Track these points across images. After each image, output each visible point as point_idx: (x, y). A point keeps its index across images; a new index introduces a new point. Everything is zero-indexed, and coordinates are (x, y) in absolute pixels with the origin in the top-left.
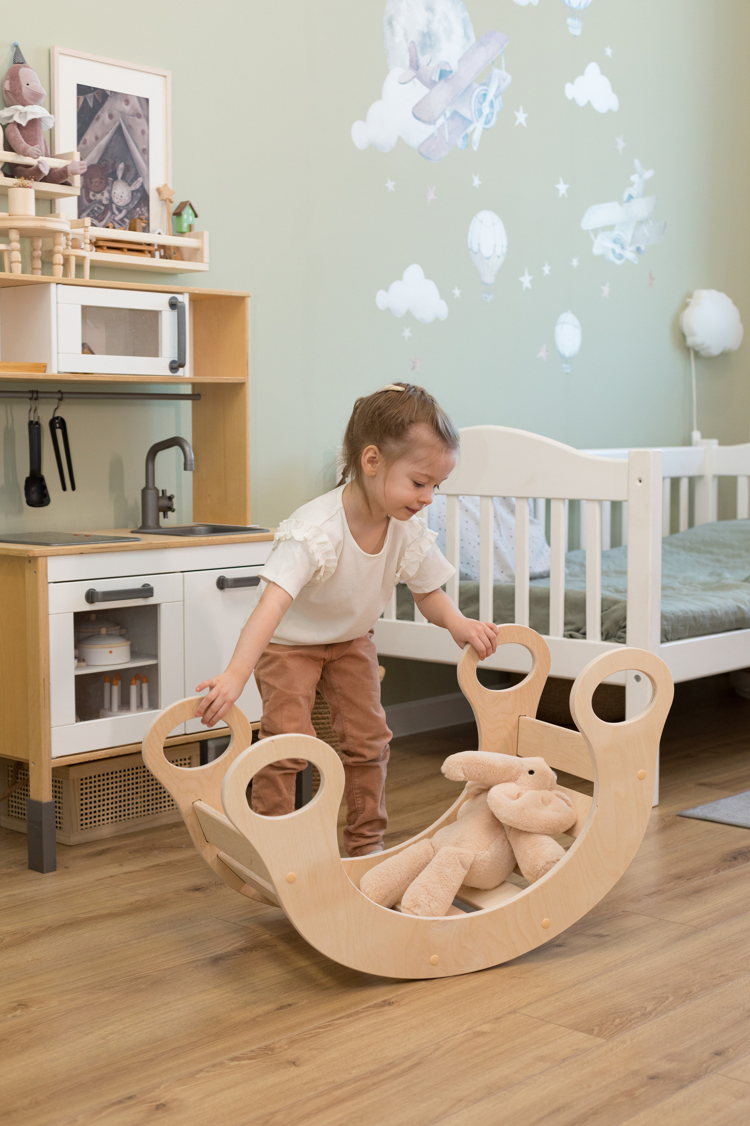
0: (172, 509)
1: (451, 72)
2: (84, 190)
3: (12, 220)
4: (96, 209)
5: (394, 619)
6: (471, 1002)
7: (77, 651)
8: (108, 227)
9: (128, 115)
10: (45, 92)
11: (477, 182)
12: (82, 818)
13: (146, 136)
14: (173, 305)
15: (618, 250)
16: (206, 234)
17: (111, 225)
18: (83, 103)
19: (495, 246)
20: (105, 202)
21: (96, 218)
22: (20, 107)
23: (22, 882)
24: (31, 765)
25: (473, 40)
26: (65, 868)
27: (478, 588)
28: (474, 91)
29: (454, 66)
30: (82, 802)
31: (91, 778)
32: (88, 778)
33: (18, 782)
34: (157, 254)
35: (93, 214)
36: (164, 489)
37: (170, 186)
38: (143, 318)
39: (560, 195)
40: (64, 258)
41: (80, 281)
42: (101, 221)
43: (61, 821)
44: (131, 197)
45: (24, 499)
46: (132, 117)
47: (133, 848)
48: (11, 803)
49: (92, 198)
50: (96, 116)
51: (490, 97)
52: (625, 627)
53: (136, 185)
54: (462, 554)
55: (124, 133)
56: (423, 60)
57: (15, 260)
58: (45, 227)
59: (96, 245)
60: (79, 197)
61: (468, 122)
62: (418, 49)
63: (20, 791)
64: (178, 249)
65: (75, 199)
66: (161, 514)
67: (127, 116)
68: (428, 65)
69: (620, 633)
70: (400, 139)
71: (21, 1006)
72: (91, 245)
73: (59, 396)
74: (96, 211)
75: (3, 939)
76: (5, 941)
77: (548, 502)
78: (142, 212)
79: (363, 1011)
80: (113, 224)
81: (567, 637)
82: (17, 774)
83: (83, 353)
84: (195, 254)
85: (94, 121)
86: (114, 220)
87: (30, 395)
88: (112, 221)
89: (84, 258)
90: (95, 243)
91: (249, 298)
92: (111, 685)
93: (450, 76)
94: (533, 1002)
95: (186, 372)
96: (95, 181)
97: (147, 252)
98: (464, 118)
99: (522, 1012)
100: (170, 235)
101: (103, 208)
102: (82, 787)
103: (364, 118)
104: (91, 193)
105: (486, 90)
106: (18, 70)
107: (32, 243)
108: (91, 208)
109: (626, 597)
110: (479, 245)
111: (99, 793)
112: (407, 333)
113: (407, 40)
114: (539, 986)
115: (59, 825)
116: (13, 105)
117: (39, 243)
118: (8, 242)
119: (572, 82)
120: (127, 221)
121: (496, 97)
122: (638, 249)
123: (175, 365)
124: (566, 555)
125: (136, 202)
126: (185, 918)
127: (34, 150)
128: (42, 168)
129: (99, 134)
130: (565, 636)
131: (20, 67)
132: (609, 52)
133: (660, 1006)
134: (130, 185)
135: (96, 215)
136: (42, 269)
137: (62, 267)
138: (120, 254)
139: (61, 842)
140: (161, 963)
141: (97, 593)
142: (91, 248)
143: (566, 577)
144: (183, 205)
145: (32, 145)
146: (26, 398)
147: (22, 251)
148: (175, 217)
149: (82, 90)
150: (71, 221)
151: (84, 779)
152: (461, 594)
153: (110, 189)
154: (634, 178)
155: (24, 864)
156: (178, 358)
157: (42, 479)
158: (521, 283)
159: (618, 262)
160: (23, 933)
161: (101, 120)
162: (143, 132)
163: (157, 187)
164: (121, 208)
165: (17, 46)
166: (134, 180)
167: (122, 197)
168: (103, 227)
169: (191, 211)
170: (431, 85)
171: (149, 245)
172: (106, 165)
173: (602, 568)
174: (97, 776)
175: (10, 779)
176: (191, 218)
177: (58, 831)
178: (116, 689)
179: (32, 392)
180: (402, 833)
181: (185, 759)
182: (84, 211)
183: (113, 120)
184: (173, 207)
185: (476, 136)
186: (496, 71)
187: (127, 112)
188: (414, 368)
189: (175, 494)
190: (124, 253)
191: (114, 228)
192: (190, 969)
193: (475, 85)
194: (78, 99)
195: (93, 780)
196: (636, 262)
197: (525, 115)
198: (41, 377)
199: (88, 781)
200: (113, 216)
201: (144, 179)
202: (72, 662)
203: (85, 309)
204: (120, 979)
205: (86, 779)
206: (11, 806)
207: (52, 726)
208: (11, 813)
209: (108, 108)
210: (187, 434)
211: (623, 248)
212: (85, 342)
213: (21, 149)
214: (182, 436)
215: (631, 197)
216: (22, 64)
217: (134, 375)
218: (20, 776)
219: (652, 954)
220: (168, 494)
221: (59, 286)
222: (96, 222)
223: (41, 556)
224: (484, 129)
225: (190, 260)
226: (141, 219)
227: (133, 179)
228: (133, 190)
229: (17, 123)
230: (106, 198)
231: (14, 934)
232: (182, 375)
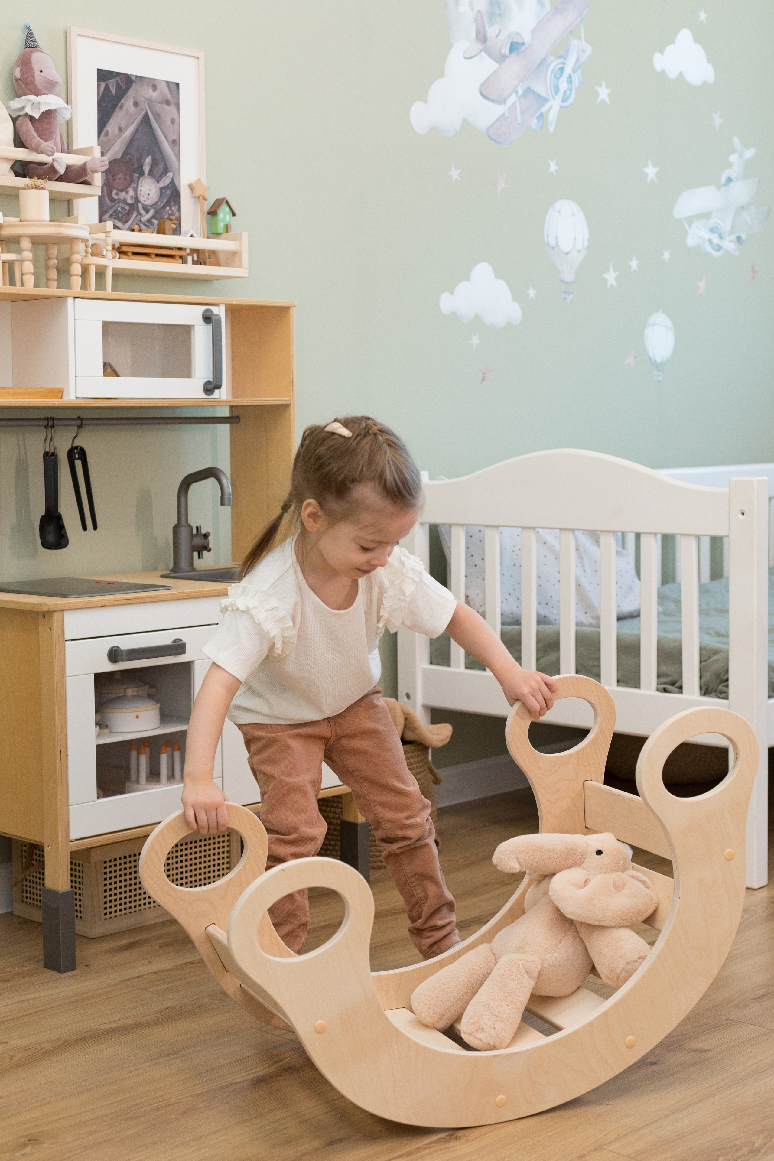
0: (208, 549)
1: (523, 44)
2: (105, 188)
3: (24, 226)
4: (119, 209)
5: (462, 669)
6: (551, 1135)
7: (99, 717)
8: (133, 230)
9: (155, 102)
10: (60, 78)
11: (553, 167)
12: (105, 906)
13: (176, 125)
14: (207, 318)
15: (716, 241)
16: (245, 236)
17: (136, 227)
18: (105, 90)
19: (575, 239)
20: (130, 201)
21: (120, 220)
22: (32, 97)
23: (36, 985)
24: (47, 849)
25: (548, 7)
26: (86, 966)
27: (558, 634)
28: (550, 65)
29: (527, 37)
30: (105, 888)
31: (115, 860)
32: (113, 860)
33: (33, 865)
34: (190, 259)
35: (117, 215)
36: (198, 525)
37: (204, 182)
38: (173, 333)
39: (649, 179)
40: (82, 267)
41: (100, 294)
42: (126, 222)
43: (82, 909)
44: (159, 194)
45: (39, 541)
46: (160, 104)
47: (164, 941)
48: (25, 888)
49: (115, 197)
50: (120, 105)
51: (568, 71)
52: (727, 680)
53: (165, 181)
54: (539, 593)
55: (152, 123)
56: (491, 32)
57: (27, 272)
58: (61, 234)
59: (120, 251)
60: (99, 197)
61: (542, 100)
62: (486, 19)
63: (35, 874)
64: (213, 253)
65: (96, 200)
66: (196, 554)
67: (155, 104)
68: (497, 37)
69: (721, 687)
70: (465, 121)
71: (32, 1141)
72: (114, 251)
73: (78, 422)
74: (120, 212)
75: (13, 1056)
76: (15, 1059)
77: (638, 536)
78: (172, 211)
79: (425, 1148)
80: (139, 226)
81: (661, 692)
82: (32, 855)
83: (105, 374)
84: (232, 259)
85: (117, 109)
86: (141, 221)
87: (45, 423)
88: (138, 222)
89: (105, 267)
90: (119, 248)
91: (294, 308)
92: (139, 754)
93: (522, 49)
94: (623, 1136)
95: (223, 394)
96: (119, 177)
97: (177, 258)
98: (539, 96)
99: (610, 1149)
100: (204, 237)
101: (127, 208)
102: (105, 870)
103: (424, 99)
104: (114, 192)
105: (564, 63)
106: (30, 56)
107: (47, 250)
108: (115, 208)
109: (727, 643)
110: (557, 238)
111: (125, 878)
112: (475, 341)
113: (472, 9)
114: (629, 1116)
115: (79, 915)
116: (24, 95)
117: (54, 251)
118: (20, 251)
119: (662, 53)
120: (155, 222)
121: (575, 71)
122: (739, 238)
123: (210, 387)
124: (658, 589)
125: (165, 200)
126: (223, 1029)
127: (48, 146)
128: (57, 167)
129: (123, 125)
130: (658, 690)
131: (32, 52)
132: (703, 16)
133: (770, 1141)
134: (158, 182)
135: (120, 216)
136: (58, 280)
137: (80, 279)
138: (148, 261)
139: (81, 934)
140: (194, 1086)
141: (122, 651)
142: (114, 255)
143: (658, 616)
144: (219, 203)
145: (46, 141)
146: (40, 426)
147: (35, 261)
148: (210, 216)
149: (103, 75)
150: (90, 226)
151: (108, 862)
152: (539, 640)
153: (135, 186)
154: (733, 158)
155: (38, 961)
156: (213, 378)
157: (60, 518)
158: (606, 281)
159: (716, 254)
160: (36, 1049)
161: (124, 109)
162: (173, 121)
163: (189, 183)
164: (149, 208)
165: (29, 28)
166: (163, 176)
167: (149, 195)
168: (128, 230)
169: (227, 209)
170: (501, 59)
171: (180, 249)
172: (131, 160)
173: (700, 606)
174: (122, 858)
175: (24, 860)
176: (228, 217)
177: (77, 922)
178: (144, 759)
179: (47, 419)
180: (473, 922)
181: (223, 836)
182: (106, 212)
183: (138, 108)
184: (207, 206)
185: (553, 116)
186: (575, 42)
187: (154, 98)
188: (483, 380)
189: (211, 532)
190: (152, 259)
191: (140, 230)
192: (227, 1094)
193: (551, 58)
194: (99, 86)
195: (118, 862)
196: (737, 253)
197: (608, 91)
198: (56, 405)
199: (113, 863)
200: (140, 216)
201: (174, 174)
202: (93, 729)
203: (108, 327)
204: (147, 1106)
205: (110, 861)
206: (25, 892)
207: (70, 804)
208: (25, 900)
209: (134, 95)
210: (224, 465)
211: (721, 237)
212: (106, 361)
213: (33, 146)
214: (219, 467)
215: (729, 180)
216: (35, 49)
217: (164, 399)
218: (35, 857)
219: (760, 1074)
220: (203, 531)
221: (77, 300)
222: (119, 224)
223: (56, 611)
224: (561, 107)
225: (227, 265)
226: (171, 220)
227: (162, 174)
228: (161, 186)
229: (30, 115)
230: (132, 197)
231: (26, 1050)
232: (218, 397)
